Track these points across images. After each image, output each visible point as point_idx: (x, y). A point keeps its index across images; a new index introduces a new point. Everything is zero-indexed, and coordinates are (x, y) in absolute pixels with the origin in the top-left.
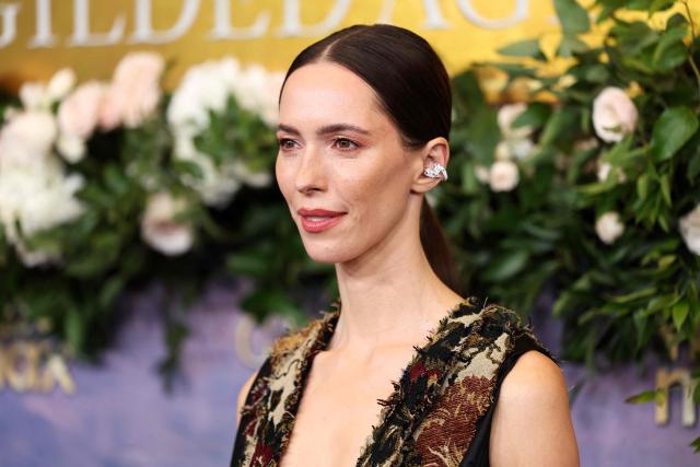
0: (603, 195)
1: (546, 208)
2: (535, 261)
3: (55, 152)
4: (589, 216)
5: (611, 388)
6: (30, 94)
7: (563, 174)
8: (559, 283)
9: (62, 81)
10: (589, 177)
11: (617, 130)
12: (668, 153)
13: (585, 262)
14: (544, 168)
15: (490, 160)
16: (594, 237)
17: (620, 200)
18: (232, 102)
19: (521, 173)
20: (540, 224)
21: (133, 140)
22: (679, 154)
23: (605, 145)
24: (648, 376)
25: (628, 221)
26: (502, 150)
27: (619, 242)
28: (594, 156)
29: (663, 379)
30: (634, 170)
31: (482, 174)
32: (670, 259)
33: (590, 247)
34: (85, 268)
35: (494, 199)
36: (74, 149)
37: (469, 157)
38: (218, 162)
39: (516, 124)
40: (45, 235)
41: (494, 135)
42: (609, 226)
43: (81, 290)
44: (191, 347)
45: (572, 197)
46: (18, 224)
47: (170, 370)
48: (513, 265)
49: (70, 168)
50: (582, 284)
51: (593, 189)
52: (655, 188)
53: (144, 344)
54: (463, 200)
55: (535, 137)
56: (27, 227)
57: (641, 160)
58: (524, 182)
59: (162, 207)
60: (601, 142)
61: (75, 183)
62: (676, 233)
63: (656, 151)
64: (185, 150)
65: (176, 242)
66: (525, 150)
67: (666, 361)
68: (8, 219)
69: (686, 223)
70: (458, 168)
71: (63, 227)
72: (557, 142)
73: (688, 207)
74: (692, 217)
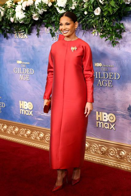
0: (85, 9)
1: (78, 11)
3: (22, 9)
4: (84, 12)
5: (88, 32)
6: (18, 3)
7: (80, 7)
8: (80, 20)
9: (22, 1)
11: (86, 1)
13: (83, 17)
14: (78, 6)
16: (84, 14)
17: (87, 9)
18: (42, 2)
20: (78, 13)
21: (31, 7)
22: (93, 3)
23: (85, 3)
24: (92, 31)
25: (88, 12)
26: (73, 5)
28: (84, 4)
29: (94, 31)
30: (88, 6)
31: (71, 8)
32: (94, 16)
33: (84, 15)
34: (26, 23)
35: (73, 10)
37: (69, 6)
38: (40, 9)
39: (74, 1)
40: (22, 19)
41: (72, 3)
42: (86, 13)
43: (27, 26)
44: (40, 32)
45: (82, 10)
46: (18, 18)
47: (38, 34)
50: (83, 20)
51: (84, 8)
52: (91, 7)
53: (35, 32)
56: (20, 19)
57: (89, 4)
58: (76, 8)
59: (35, 15)
61: (25, 13)
63: (90, 3)
64: (37, 8)
65: (37, 19)
66: (76, 4)
67: (94, 28)
68: (17, 17)
69: (94, 12)
70: (68, 7)
71: (24, 18)
72: (79, 3)
73: (94, 10)
74: (95, 11)
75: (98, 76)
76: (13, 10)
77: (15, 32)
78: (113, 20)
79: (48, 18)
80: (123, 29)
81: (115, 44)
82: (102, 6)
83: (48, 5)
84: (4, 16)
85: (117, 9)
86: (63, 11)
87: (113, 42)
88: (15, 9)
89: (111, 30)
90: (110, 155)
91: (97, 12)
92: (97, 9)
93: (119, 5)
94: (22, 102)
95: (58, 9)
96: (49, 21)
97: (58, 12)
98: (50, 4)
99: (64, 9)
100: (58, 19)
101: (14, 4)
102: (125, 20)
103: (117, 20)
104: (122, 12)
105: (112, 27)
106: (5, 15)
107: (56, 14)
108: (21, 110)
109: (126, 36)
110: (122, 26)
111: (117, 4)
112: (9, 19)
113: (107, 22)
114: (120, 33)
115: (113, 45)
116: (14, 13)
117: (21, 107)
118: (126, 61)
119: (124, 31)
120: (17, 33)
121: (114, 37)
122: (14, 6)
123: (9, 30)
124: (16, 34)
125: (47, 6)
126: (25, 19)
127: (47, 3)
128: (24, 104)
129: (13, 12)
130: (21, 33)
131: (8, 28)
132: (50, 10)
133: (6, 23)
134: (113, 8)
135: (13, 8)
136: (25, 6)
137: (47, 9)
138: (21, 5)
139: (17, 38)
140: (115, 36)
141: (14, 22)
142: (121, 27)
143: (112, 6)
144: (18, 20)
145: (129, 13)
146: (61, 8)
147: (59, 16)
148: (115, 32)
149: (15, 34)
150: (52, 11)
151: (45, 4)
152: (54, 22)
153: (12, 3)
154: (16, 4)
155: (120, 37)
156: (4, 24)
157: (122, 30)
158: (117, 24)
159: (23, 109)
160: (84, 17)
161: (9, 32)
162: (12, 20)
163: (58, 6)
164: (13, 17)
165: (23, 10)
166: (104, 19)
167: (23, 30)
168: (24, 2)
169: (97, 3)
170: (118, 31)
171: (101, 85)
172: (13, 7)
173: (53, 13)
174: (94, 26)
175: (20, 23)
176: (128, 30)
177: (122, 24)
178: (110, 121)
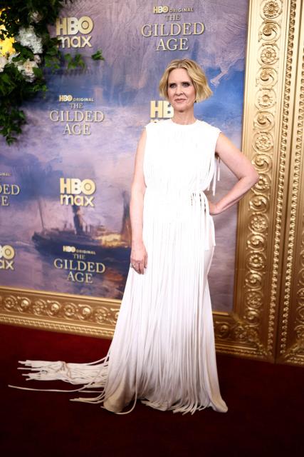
78: (8, 104)
80: (23, 119)
81: (11, 141)
85: (13, 88)
87: (8, 138)
89: (4, 120)
90: (6, 307)
93: (17, 82)
102: (26, 106)
103: (13, 105)
104: (21, 94)
105: (5, 115)
109: (29, 130)
110: (21, 115)
111: (13, 80)
114: (19, 126)
115: (9, 143)
118: (28, 167)
119: (25, 123)
121: (8, 130)
134: (6, 85)
140: (12, 130)
142: (19, 117)
143: (4, 83)
145: (32, 95)
148: (11, 122)
155: (19, 131)
157: (23, 121)
158: (14, 111)
170: (15, 122)
176: (31, 121)
177: (22, 112)
178: (5, 256)
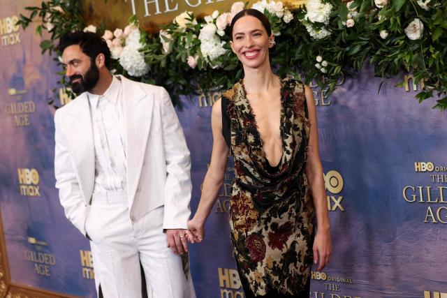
0: (381, 25)
1: (364, 31)
2: (363, 47)
3: (216, 34)
4: (377, 32)
5: (389, 82)
6: (207, 19)
7: (368, 20)
8: (371, 53)
9: (215, 14)
10: (377, 20)
11: (381, 4)
12: (398, 10)
13: (378, 46)
14: (362, 19)
15: (346, 19)
16: (380, 38)
17: (386, 26)
18: (266, 11)
19: (355, 21)
20: (363, 37)
22: (401, 9)
23: (380, 9)
24: (403, 79)
25: (388, 31)
26: (349, 15)
27: (387, 38)
28: (377, 12)
29: (406, 78)
30: (389, 16)
31: (344, 23)
32: (403, 42)
33: (379, 41)
34: (229, 68)
35: (348, 30)
36: (222, 33)
37: (339, 19)
39: (351, 7)
40: (216, 60)
41: (346, 11)
42: (384, 34)
43: (229, 73)
45: (372, 27)
46: (208, 57)
48: (356, 50)
49: (222, 39)
50: (378, 53)
51: (377, 23)
52: (395, 21)
54: (340, 32)
55: (358, 10)
56: (211, 59)
57: (390, 13)
58: (356, 24)
60: (378, 8)
61: (224, 43)
62: (404, 33)
63: (394, 9)
67: (406, 72)
68: (205, 56)
69: (406, 30)
70: (336, 22)
71: (222, 56)
72: (364, 10)
73: (407, 25)
74: (408, 28)
75: (425, 197)
76: (194, 36)
77: (198, 91)
79: (285, 51)
82: (426, 15)
83: (282, 18)
84: (171, 54)
86: (323, 34)
88: (198, 34)
91: (415, 31)
92: (413, 23)
94: (226, 270)
95: (309, 29)
96: (287, 59)
97: (311, 35)
98: (288, 17)
99: (327, 28)
100: (311, 53)
101: (195, 22)
106: (174, 52)
107: (306, 40)
108: (222, 291)
112: (183, 60)
113: (438, 56)
116: (197, 44)
117: (222, 285)
120: (206, 94)
122: (195, 27)
123: (184, 86)
124: (203, 95)
125: (280, 21)
126: (226, 59)
127: (279, 15)
128: (231, 276)
129: (193, 42)
130: (216, 94)
131: (183, 82)
132: (289, 32)
133: (177, 70)
135: (194, 33)
136: (224, 25)
137: (282, 31)
138: (215, 23)
139: (206, 105)
141: (197, 67)
144: (208, 61)
146: (317, 26)
147: (312, 45)
149: (199, 95)
150: (294, 34)
151: (276, 17)
152: (301, 61)
153: (191, 20)
154: (201, 20)
156: (172, 73)
159: (229, 289)
160: (381, 46)
161: (183, 92)
162: (192, 61)
163: (309, 21)
164: (193, 55)
165: (220, 36)
166: (431, 51)
167: (222, 86)
168: (222, 16)
169: (412, 9)
171: (434, 221)
172: (194, 29)
173: (296, 39)
174: (408, 68)
175: (214, 68)
